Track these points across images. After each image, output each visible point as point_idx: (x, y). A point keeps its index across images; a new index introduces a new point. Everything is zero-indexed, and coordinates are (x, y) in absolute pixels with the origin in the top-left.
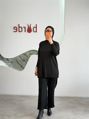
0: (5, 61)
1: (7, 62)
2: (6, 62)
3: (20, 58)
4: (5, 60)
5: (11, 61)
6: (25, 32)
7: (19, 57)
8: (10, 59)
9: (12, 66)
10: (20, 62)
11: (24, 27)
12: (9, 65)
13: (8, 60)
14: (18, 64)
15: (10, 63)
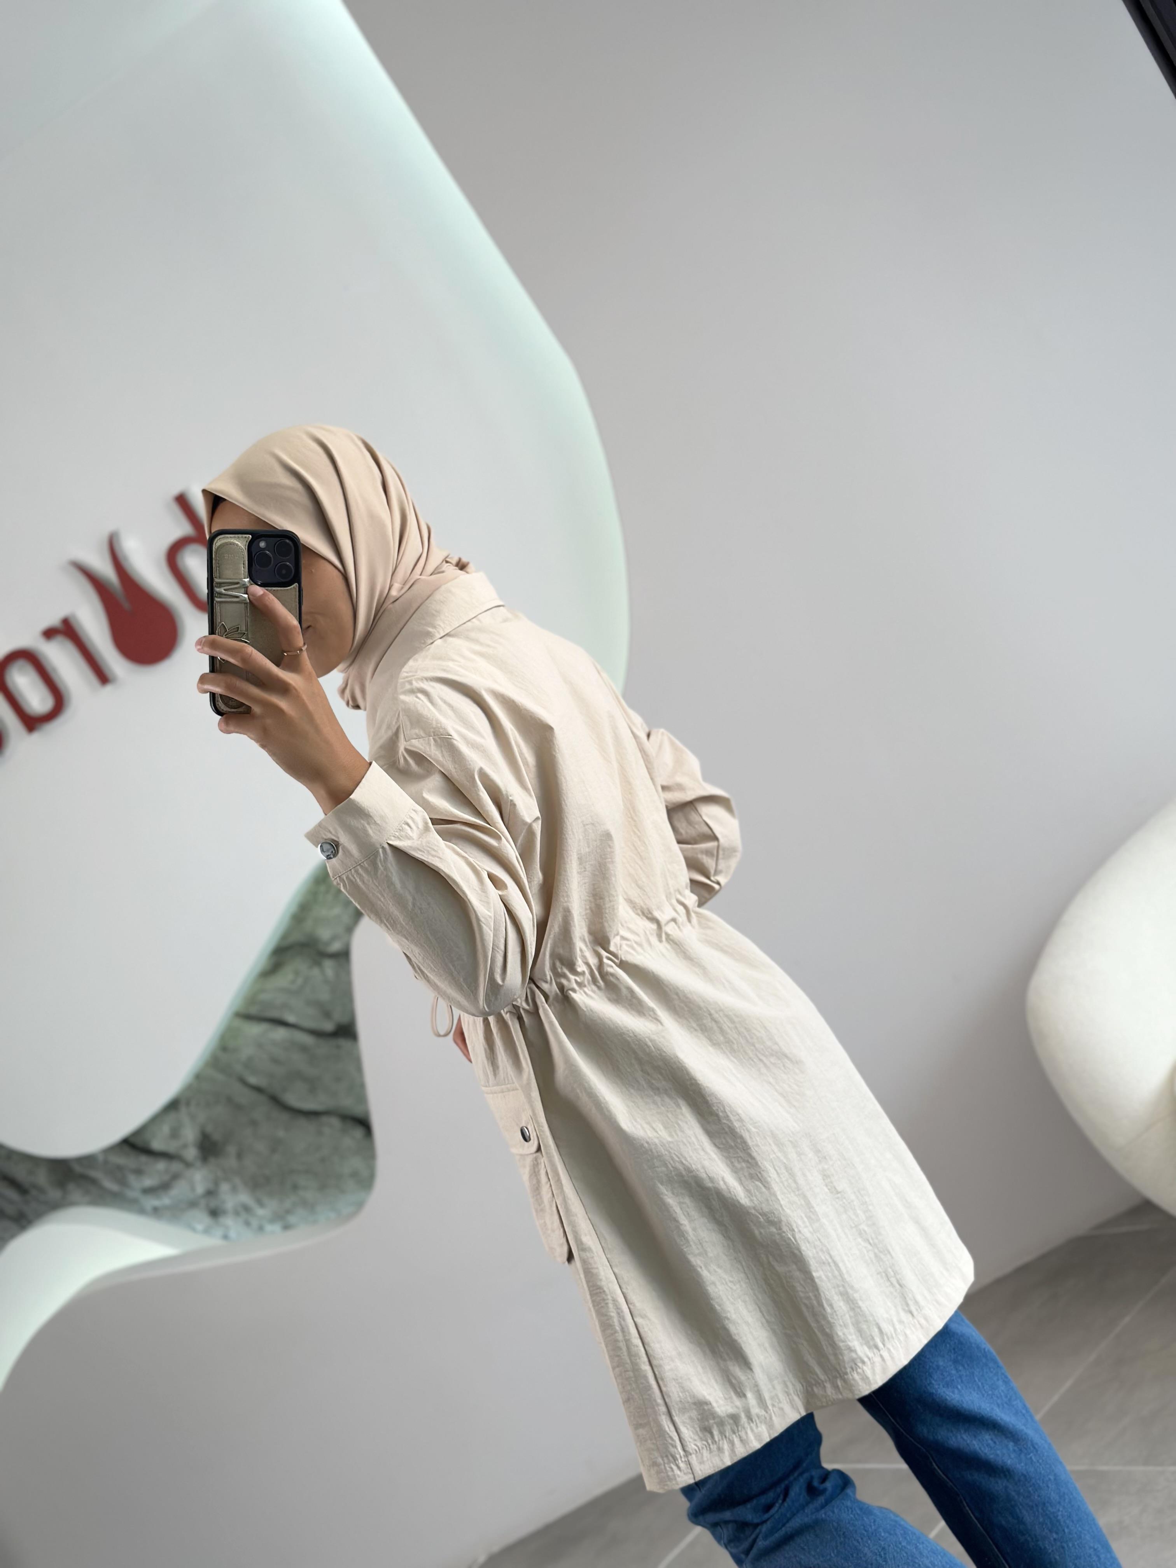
0: (123, 1182)
1: (148, 1182)
2: (148, 1191)
3: (280, 1033)
4: (119, 1174)
5: (190, 1134)
6: (103, 676)
7: (255, 1030)
8: (166, 1129)
9: (244, 1197)
10: (313, 1085)
11: (49, 634)
12: (203, 1202)
13: (147, 1151)
14: (302, 1122)
15: (198, 1163)
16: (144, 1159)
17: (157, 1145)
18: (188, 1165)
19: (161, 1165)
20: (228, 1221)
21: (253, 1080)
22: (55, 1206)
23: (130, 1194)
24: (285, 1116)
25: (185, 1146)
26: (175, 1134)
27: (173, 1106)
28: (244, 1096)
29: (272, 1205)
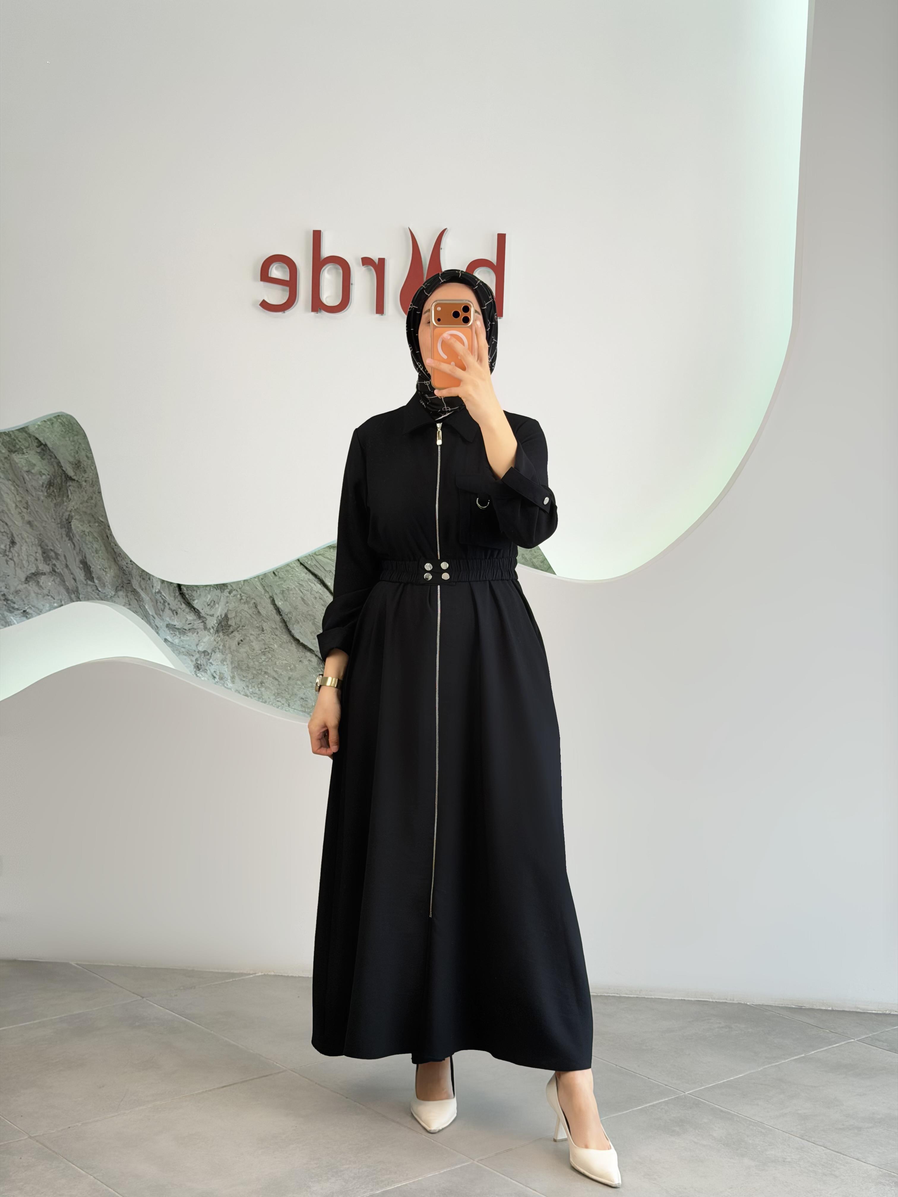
0: (159, 612)
1: (175, 623)
2: (171, 628)
3: (318, 587)
4: (160, 605)
5: (219, 611)
6: (380, 311)
7: (304, 575)
8: (208, 598)
11: (366, 261)
12: (197, 656)
13: (189, 604)
14: (293, 647)
15: (212, 631)
16: (184, 606)
17: (196, 604)
18: (205, 628)
19: (191, 617)
20: (204, 677)
21: (279, 603)
22: (104, 598)
23: (158, 622)
24: (286, 637)
25: (212, 615)
26: (212, 604)
27: (222, 587)
28: (267, 609)
29: (240, 685)
